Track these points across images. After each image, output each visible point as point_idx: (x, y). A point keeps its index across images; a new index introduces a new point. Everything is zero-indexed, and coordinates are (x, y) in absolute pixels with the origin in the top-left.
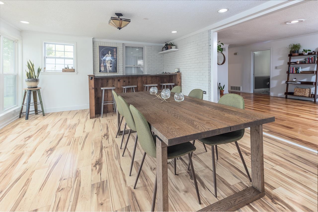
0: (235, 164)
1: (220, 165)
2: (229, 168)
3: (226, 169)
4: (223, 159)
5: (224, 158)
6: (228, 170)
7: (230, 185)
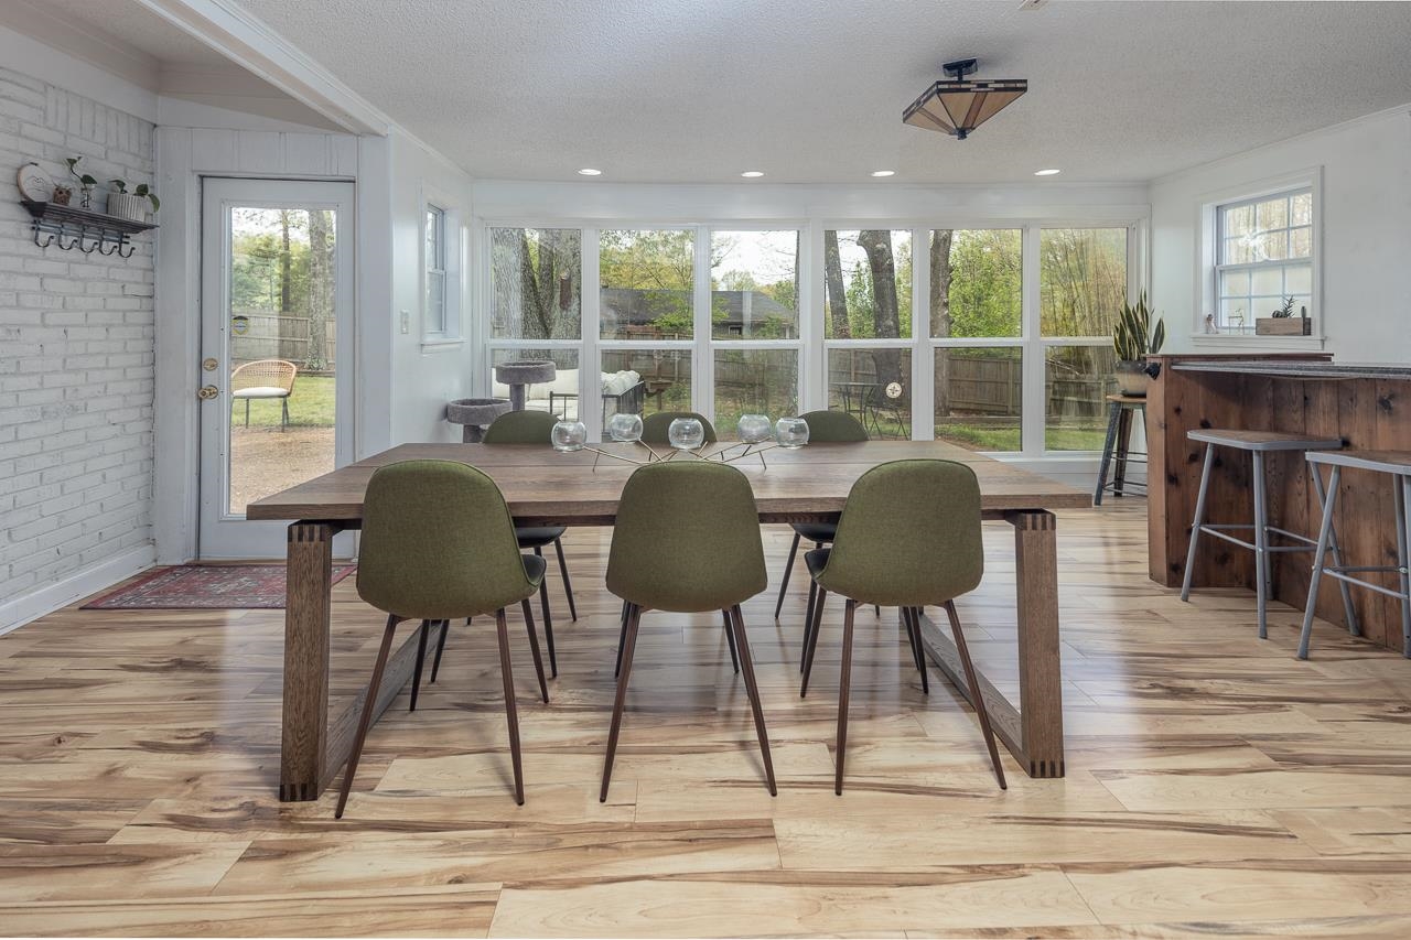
0: (440, 842)
1: (486, 787)
2: (446, 807)
3: (454, 794)
4: (508, 825)
5: (506, 832)
6: (443, 794)
7: (399, 757)
